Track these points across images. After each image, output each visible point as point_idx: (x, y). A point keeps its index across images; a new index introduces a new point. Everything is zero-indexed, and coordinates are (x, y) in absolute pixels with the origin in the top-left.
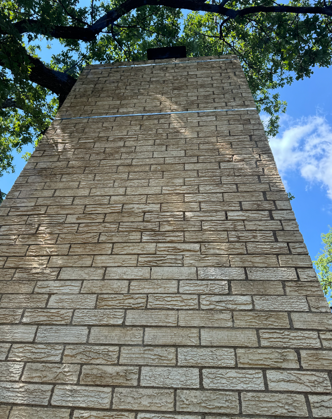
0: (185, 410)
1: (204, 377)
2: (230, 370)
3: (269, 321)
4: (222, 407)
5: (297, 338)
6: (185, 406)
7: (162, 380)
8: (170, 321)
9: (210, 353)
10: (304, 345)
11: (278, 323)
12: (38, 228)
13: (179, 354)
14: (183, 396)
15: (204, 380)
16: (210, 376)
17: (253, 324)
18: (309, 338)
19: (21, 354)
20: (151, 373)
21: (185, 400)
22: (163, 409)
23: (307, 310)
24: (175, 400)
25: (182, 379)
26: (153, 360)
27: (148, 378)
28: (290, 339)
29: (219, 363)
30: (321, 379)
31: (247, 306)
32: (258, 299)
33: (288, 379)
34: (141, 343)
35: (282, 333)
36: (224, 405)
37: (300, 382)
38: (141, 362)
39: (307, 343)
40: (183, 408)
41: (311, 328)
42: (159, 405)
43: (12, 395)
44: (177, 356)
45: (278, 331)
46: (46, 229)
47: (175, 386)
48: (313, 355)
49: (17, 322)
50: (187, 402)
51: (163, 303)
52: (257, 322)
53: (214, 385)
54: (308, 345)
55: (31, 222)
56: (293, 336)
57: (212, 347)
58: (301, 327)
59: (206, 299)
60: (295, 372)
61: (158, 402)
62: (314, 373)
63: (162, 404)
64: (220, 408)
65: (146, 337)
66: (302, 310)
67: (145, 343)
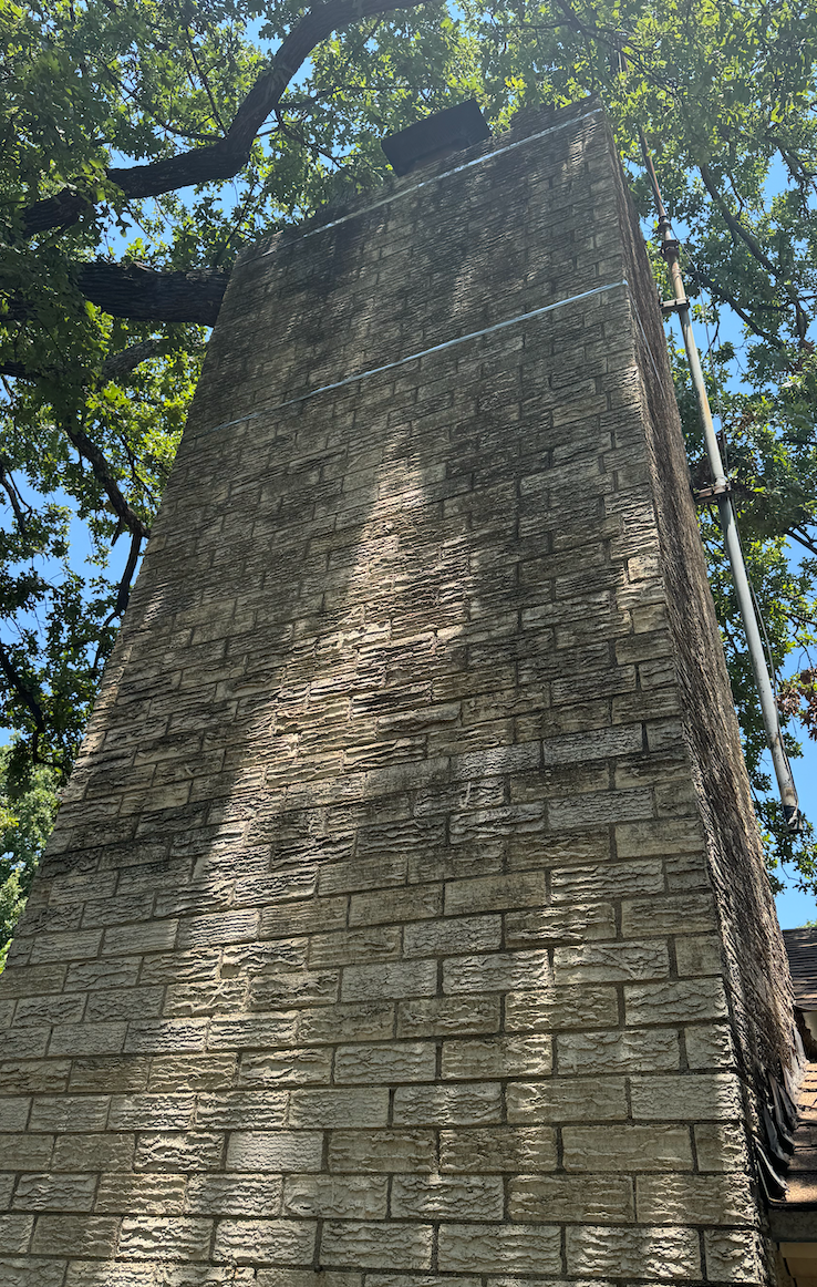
0: (410, 1035)
1: (445, 974)
2: (490, 956)
3: (571, 850)
4: (471, 1023)
5: (620, 878)
6: (410, 1028)
7: (376, 987)
8: (393, 876)
9: (458, 929)
10: (631, 890)
11: (587, 851)
12: (169, 724)
13: (406, 937)
14: (407, 1012)
15: (445, 980)
16: (456, 971)
17: (542, 861)
18: (643, 875)
19: (159, 973)
20: (357, 979)
21: (410, 1018)
22: (375, 1037)
23: (649, 817)
24: (396, 1019)
25: (409, 983)
26: (363, 954)
27: (353, 988)
28: (607, 882)
29: (473, 945)
30: (652, 955)
31: (534, 824)
32: (555, 806)
33: (590, 962)
34: (343, 925)
35: (593, 872)
36: (474, 1020)
37: (612, 963)
38: (342, 961)
39: (638, 886)
40: (407, 1032)
41: (650, 853)
42: (370, 1032)
43: (150, 1040)
44: (402, 942)
45: (585, 869)
46: (181, 722)
47: (395, 997)
48: (644, 909)
49: (147, 917)
50: (414, 1022)
51: (383, 844)
52: (549, 855)
53: (461, 987)
54: (639, 889)
55: (155, 712)
56: (612, 876)
57: (463, 916)
58: (630, 855)
59: (461, 823)
60: (606, 945)
61: (367, 1026)
62: (640, 944)
63: (374, 1029)
64: (469, 1025)
65: (352, 914)
66: (638, 818)
67: (351, 925)
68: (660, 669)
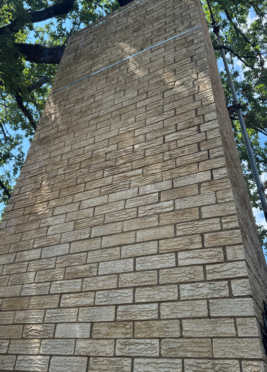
0: (124, 286)
1: (136, 263)
2: (153, 256)
3: (184, 216)
4: (146, 281)
5: (204, 225)
6: (123, 284)
7: (111, 269)
8: (117, 229)
9: (142, 247)
10: (208, 230)
11: (190, 216)
12: (41, 183)
13: (122, 250)
14: (122, 278)
15: (137, 265)
16: (141, 262)
17: (173, 221)
18: (212, 224)
19: (34, 267)
20: (104, 266)
21: (124, 280)
22: (111, 287)
23: (214, 203)
24: (118, 280)
25: (123, 267)
26: (107, 257)
27: (102, 269)
28: (198, 227)
29: (147, 252)
30: (217, 253)
31: (170, 208)
32: (178, 201)
33: (192, 257)
34: (99, 248)
35: (193, 224)
36: (147, 280)
37: (201, 257)
38: (99, 260)
39: (210, 228)
40: (122, 285)
41: (215, 216)
42: (108, 285)
43: (30, 291)
44: (121, 252)
45: (190, 223)
46: (46, 183)
47: (118, 272)
48: (213, 236)
49: (31, 248)
50: (125, 281)
51: (114, 218)
52: (175, 219)
53: (143, 268)
54: (211, 229)
55: (37, 180)
56: (200, 225)
57: (143, 242)
58: (207, 217)
59: (142, 209)
60: (198, 250)
61: (107, 283)
62: (212, 249)
63: (110, 284)
64: (145, 282)
65: (103, 243)
66: (210, 203)
67: (102, 247)
68: (217, 151)
